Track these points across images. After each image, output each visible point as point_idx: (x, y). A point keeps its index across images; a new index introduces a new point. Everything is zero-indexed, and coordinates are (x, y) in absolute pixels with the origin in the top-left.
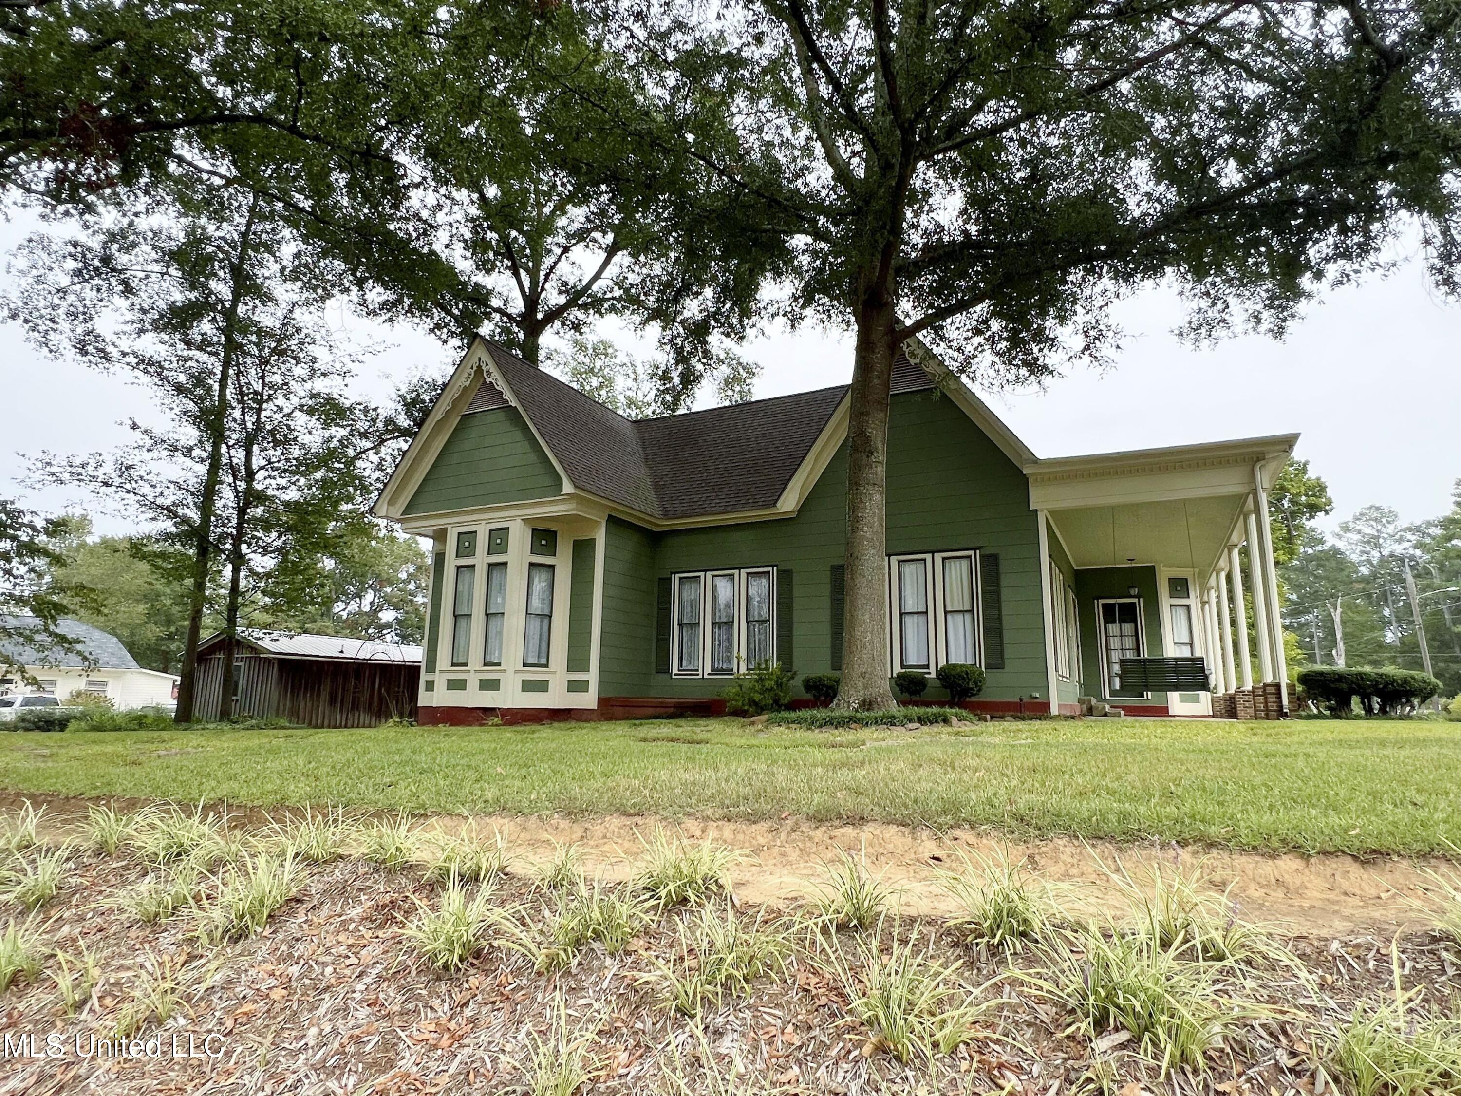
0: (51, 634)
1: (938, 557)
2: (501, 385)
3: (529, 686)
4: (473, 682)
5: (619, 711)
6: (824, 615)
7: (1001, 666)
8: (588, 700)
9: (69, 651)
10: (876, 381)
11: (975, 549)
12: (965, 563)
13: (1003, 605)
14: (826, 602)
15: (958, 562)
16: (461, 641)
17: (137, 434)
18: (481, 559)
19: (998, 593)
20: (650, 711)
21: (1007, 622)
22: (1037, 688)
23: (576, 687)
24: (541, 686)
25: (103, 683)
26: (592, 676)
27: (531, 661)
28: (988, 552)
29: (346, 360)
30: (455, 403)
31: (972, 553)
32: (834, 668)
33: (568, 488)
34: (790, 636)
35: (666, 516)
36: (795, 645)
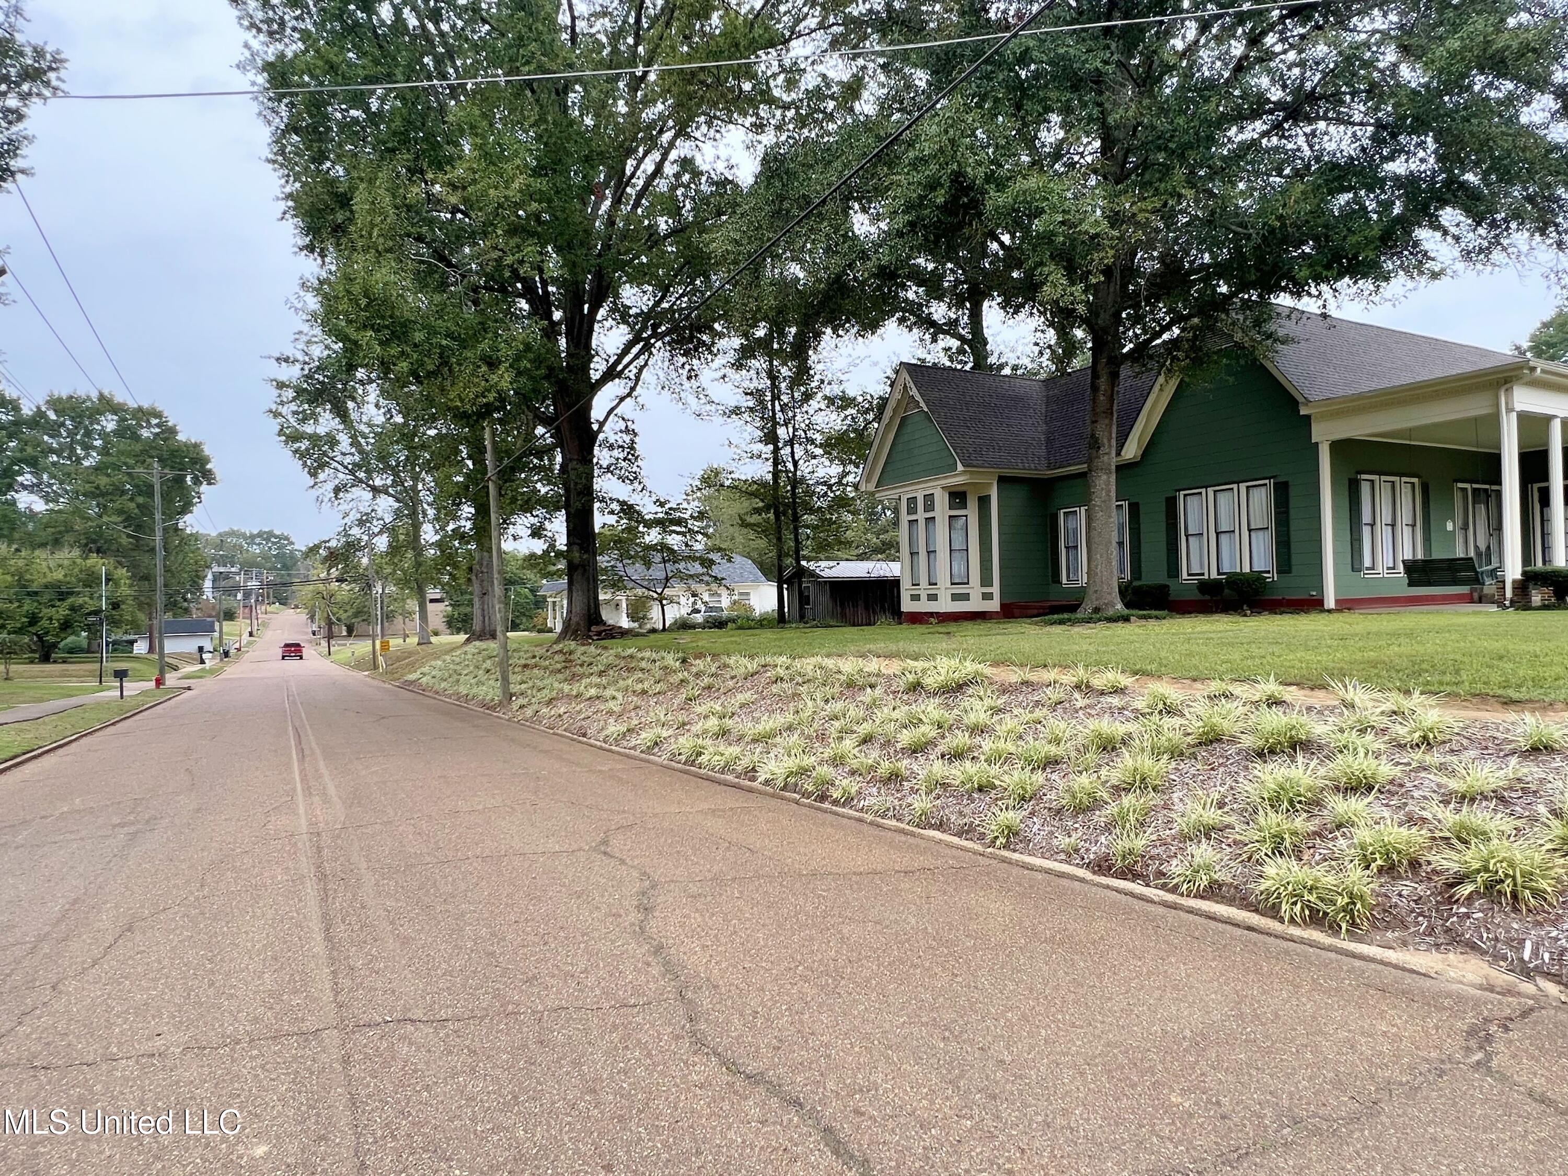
0: (711, 576)
1: (1243, 486)
2: (918, 397)
3: (955, 597)
4: (924, 597)
5: (1016, 611)
6: (1162, 537)
7: (1289, 572)
8: (994, 606)
9: (720, 585)
10: (1102, 398)
11: (1269, 478)
12: (1263, 489)
13: (1291, 522)
14: (1163, 526)
15: (1259, 489)
16: (915, 568)
17: (733, 449)
18: (921, 515)
19: (1287, 512)
20: (1035, 612)
21: (1294, 537)
22: (1314, 589)
23: (987, 597)
24: (965, 597)
25: (748, 594)
26: (995, 589)
27: (956, 581)
28: (1280, 479)
29: (839, 374)
30: (895, 411)
31: (1267, 481)
32: (1169, 576)
33: (960, 467)
34: (1139, 553)
35: (1049, 467)
36: (1143, 559)
